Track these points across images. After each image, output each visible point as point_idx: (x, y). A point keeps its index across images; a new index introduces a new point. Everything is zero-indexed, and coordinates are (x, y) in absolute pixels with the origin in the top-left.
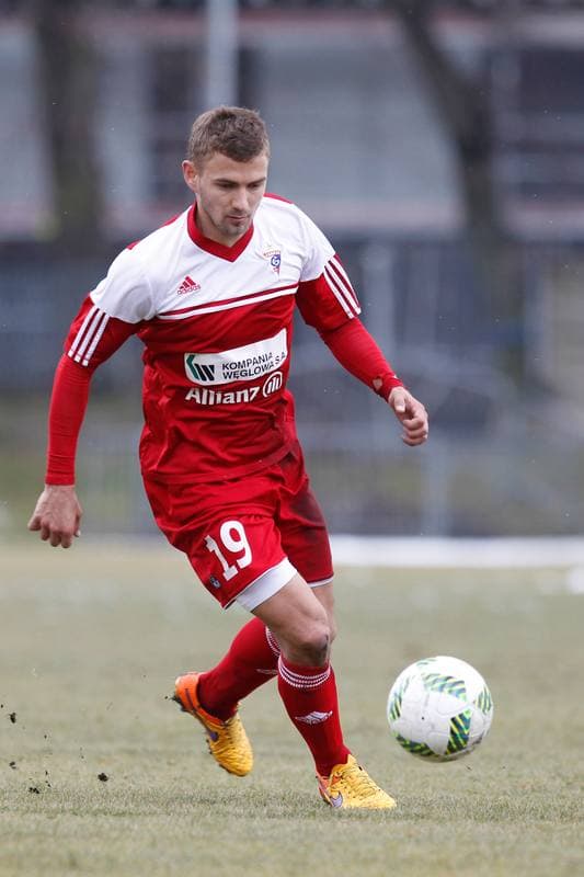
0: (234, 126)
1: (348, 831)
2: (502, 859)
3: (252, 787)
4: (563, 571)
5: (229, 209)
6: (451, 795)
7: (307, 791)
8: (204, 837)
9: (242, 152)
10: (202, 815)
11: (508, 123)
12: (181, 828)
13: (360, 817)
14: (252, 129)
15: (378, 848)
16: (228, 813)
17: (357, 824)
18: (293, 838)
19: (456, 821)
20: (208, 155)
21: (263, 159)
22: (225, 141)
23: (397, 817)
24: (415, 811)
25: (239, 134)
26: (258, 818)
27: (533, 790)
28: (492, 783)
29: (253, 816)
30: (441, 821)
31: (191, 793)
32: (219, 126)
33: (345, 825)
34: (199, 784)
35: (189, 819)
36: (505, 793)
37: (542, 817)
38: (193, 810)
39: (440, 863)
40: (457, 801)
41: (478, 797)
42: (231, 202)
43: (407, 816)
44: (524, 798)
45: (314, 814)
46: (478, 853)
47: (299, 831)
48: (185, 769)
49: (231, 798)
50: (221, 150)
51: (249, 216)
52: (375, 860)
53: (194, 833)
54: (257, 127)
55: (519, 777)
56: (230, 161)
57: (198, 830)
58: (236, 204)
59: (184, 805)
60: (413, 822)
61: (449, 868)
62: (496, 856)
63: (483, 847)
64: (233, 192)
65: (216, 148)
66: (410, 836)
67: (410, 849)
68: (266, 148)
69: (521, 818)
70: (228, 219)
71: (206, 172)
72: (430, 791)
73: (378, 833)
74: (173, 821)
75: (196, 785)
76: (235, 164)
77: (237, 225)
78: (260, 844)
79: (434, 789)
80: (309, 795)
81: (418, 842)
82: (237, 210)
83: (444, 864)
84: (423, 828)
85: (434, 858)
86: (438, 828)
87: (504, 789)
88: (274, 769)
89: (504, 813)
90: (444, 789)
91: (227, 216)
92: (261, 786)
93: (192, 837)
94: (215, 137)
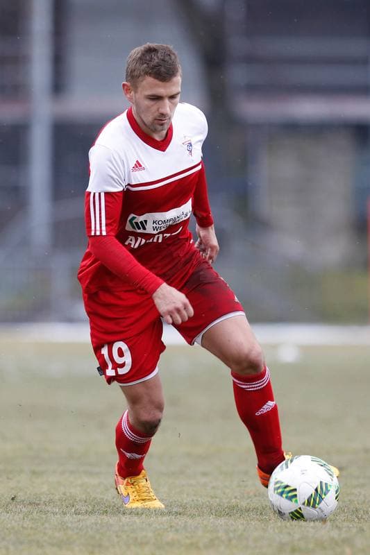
0: (158, 57)
1: (130, 524)
2: (234, 542)
3: (64, 494)
4: (275, 347)
5: (157, 114)
6: (199, 499)
7: (102, 496)
8: (31, 528)
9: (165, 75)
10: (31, 513)
11: (237, 44)
12: (16, 521)
13: (138, 514)
14: (170, 59)
15: (150, 534)
16: (48, 511)
17: (136, 519)
18: (92, 529)
19: (203, 516)
20: (141, 79)
21: (178, 79)
22: (152, 68)
23: (162, 514)
24: (175, 510)
25: (162, 63)
26: (68, 515)
27: (255, 496)
28: (227, 491)
29: (65, 514)
30: (193, 516)
31: (23, 498)
32: (148, 58)
33: (128, 520)
34: (28, 492)
35: (21, 516)
36: (236, 498)
37: (261, 514)
38: (24, 509)
39: (192, 544)
40: (203, 503)
41: (217, 500)
42: (158, 110)
43: (170, 513)
44: (248, 501)
45: (106, 512)
46: (218, 538)
47: (96, 524)
48: (19, 482)
49: (51, 501)
50: (150, 74)
51: (170, 119)
52: (147, 543)
53: (25, 525)
54: (173, 57)
55: (246, 486)
56: (157, 82)
57: (27, 523)
58: (162, 111)
59: (18, 507)
60: (173, 517)
61: (198, 548)
62: (230, 540)
63: (221, 534)
64: (159, 103)
65: (146, 73)
66: (171, 527)
67: (171, 536)
68: (180, 71)
69: (247, 514)
70: (156, 121)
71: (140, 89)
72: (185, 496)
73: (150, 525)
74: (11, 518)
75: (26, 493)
76: (161, 83)
77: (162, 125)
78: (70, 532)
79: (187, 495)
80: (103, 499)
81: (177, 530)
82: (163, 115)
83: (194, 546)
84: (181, 521)
85: (188, 541)
86: (190, 521)
87: (236, 495)
88: (79, 482)
89: (235, 511)
90: (195, 495)
91: (155, 119)
92: (70, 493)
93: (23, 527)
94: (145, 65)
